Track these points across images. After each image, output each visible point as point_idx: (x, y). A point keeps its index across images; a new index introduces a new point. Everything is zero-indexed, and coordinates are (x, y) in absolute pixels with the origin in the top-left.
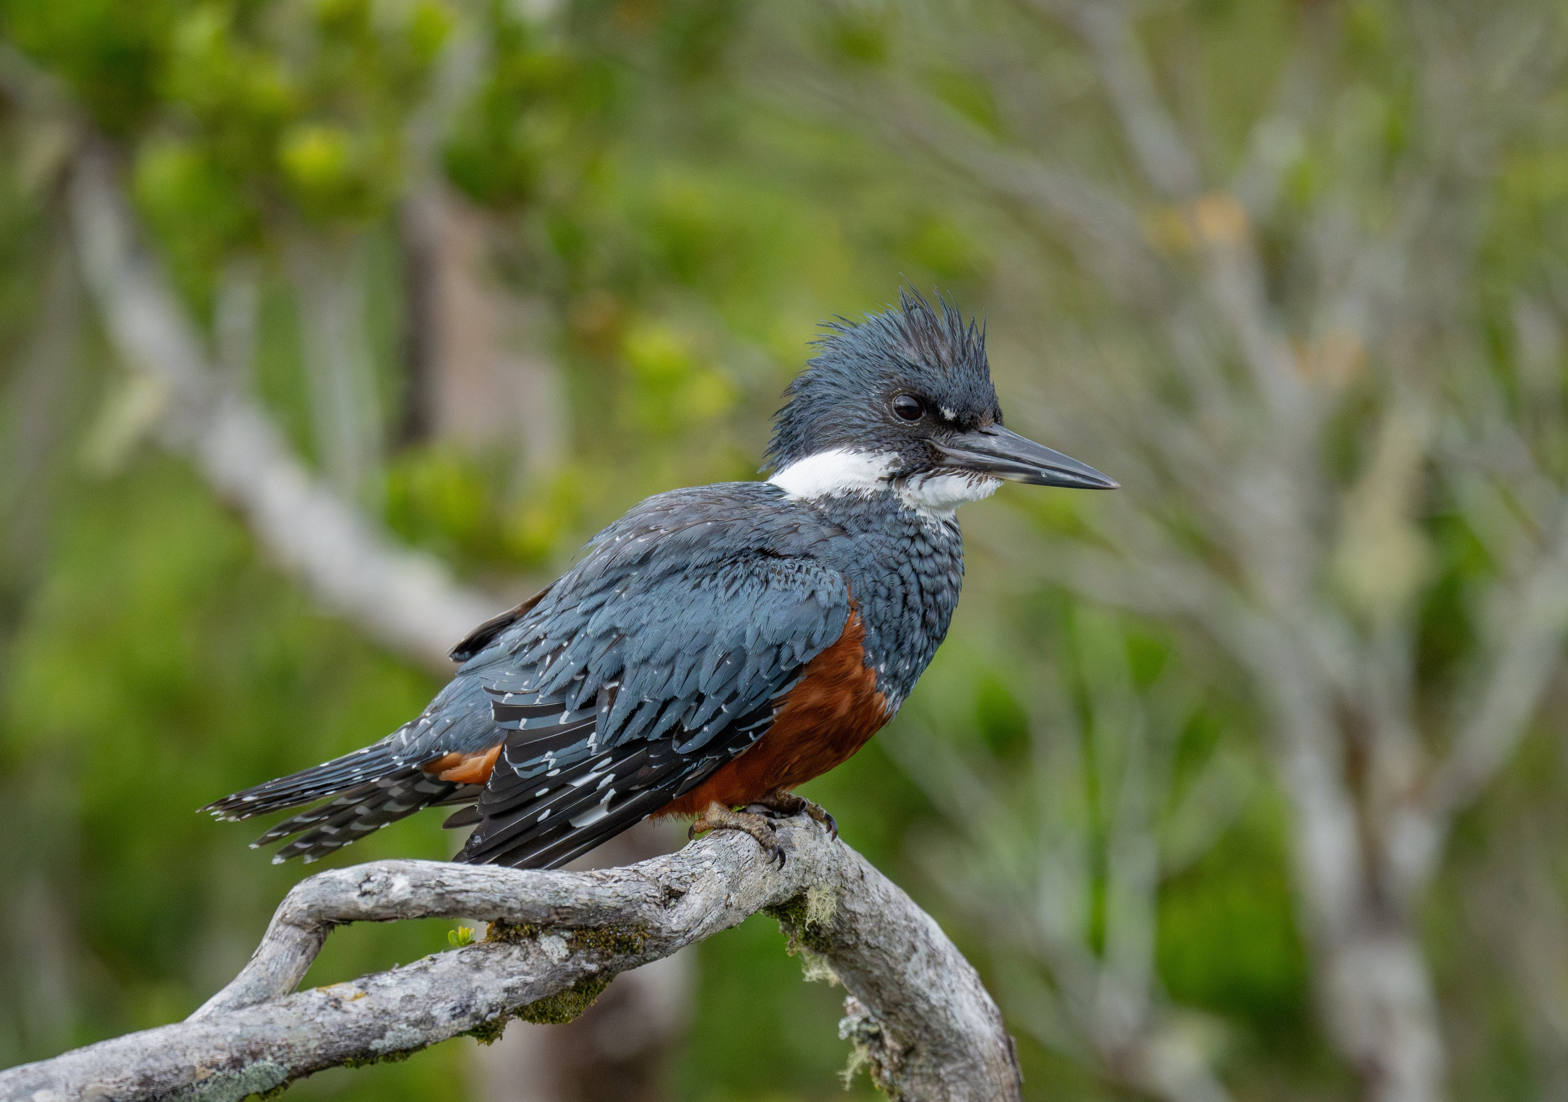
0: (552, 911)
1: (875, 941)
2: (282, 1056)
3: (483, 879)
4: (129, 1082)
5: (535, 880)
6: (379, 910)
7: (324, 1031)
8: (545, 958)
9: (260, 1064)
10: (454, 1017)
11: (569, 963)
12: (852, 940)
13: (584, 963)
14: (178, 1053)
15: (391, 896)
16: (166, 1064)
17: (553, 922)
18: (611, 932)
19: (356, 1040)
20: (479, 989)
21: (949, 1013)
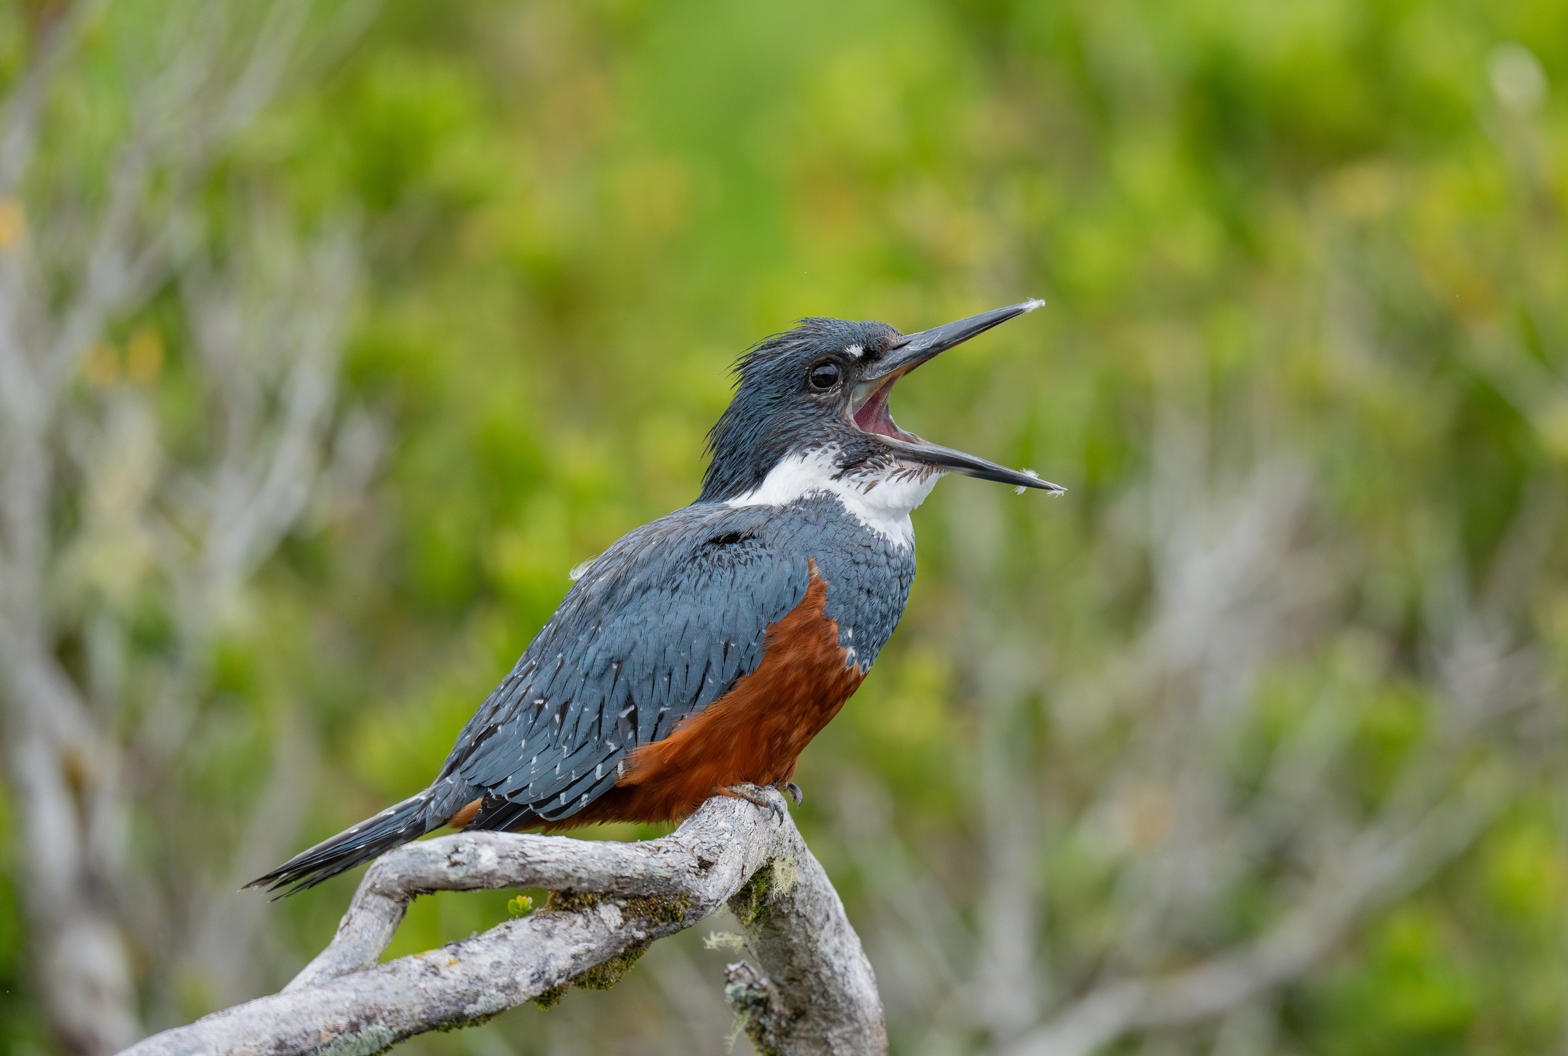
0: (613, 880)
1: (803, 910)
2: (391, 1021)
3: (557, 850)
4: (267, 1046)
5: (600, 851)
6: (467, 880)
7: (427, 996)
8: (603, 926)
9: (373, 1028)
10: (533, 982)
11: (622, 931)
12: (788, 909)
13: (634, 930)
14: (305, 1017)
15: (480, 867)
16: (295, 1029)
17: (612, 892)
18: (660, 901)
19: (454, 1005)
20: (552, 956)
21: (846, 979)
